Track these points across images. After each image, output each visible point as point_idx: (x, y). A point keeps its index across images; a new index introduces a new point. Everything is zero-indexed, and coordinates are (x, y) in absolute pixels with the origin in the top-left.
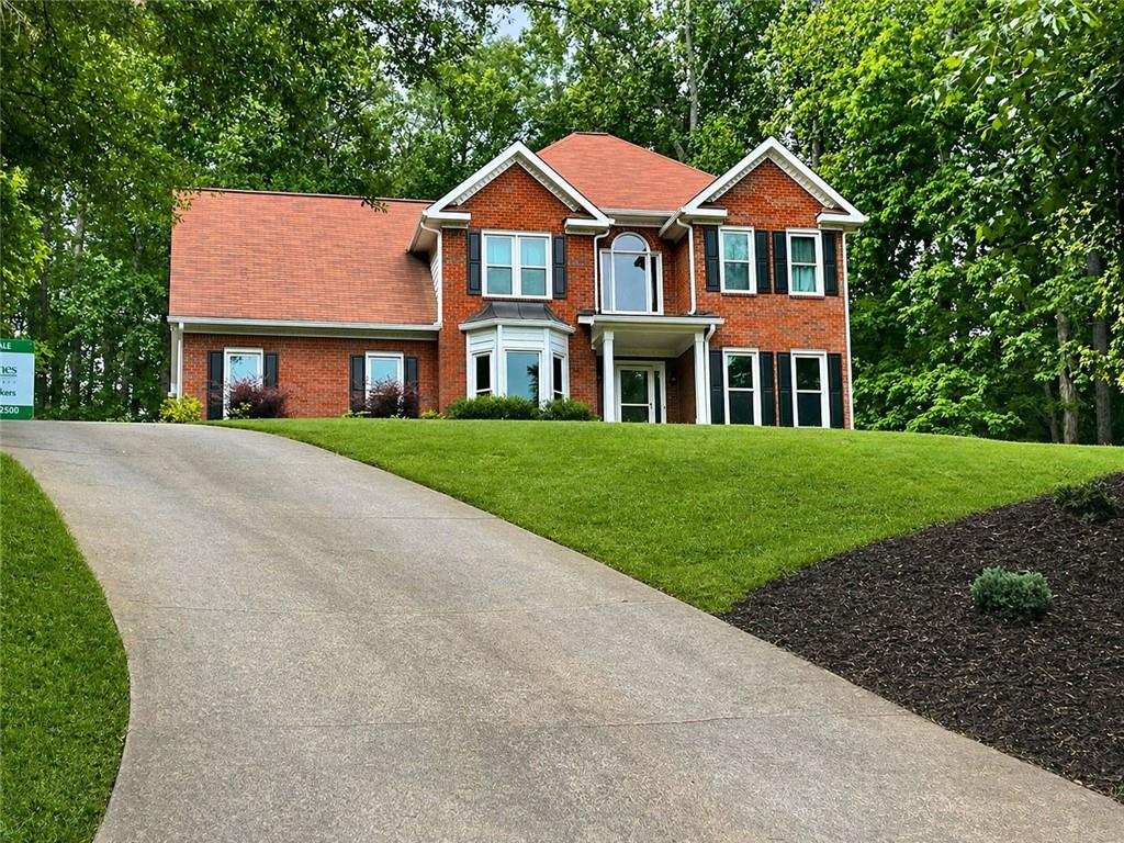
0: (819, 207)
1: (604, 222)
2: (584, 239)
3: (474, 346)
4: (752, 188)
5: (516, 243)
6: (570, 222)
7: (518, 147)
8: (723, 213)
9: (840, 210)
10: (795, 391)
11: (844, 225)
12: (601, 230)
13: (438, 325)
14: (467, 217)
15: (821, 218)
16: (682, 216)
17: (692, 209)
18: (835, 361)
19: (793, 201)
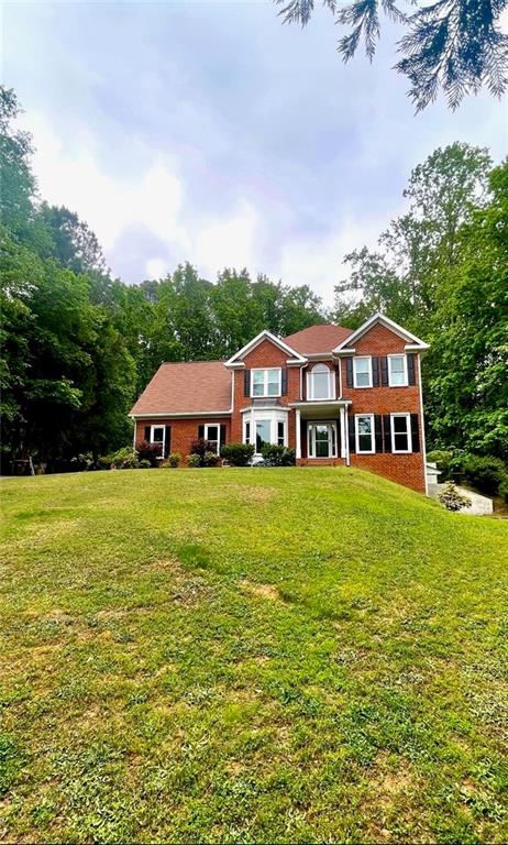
0: (405, 343)
1: (303, 360)
2: (295, 368)
3: (245, 420)
4: (370, 338)
5: (266, 373)
6: (288, 362)
7: (265, 332)
8: (354, 350)
9: (415, 343)
10: (393, 433)
11: (419, 351)
12: (302, 364)
13: (231, 411)
14: (243, 364)
15: (407, 347)
16: (334, 354)
17: (338, 350)
18: (415, 418)
19: (391, 341)
